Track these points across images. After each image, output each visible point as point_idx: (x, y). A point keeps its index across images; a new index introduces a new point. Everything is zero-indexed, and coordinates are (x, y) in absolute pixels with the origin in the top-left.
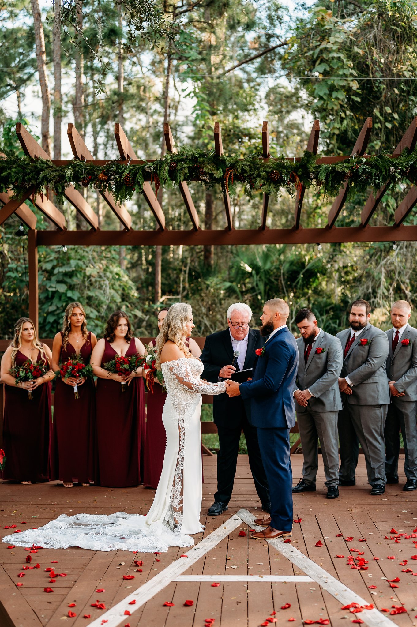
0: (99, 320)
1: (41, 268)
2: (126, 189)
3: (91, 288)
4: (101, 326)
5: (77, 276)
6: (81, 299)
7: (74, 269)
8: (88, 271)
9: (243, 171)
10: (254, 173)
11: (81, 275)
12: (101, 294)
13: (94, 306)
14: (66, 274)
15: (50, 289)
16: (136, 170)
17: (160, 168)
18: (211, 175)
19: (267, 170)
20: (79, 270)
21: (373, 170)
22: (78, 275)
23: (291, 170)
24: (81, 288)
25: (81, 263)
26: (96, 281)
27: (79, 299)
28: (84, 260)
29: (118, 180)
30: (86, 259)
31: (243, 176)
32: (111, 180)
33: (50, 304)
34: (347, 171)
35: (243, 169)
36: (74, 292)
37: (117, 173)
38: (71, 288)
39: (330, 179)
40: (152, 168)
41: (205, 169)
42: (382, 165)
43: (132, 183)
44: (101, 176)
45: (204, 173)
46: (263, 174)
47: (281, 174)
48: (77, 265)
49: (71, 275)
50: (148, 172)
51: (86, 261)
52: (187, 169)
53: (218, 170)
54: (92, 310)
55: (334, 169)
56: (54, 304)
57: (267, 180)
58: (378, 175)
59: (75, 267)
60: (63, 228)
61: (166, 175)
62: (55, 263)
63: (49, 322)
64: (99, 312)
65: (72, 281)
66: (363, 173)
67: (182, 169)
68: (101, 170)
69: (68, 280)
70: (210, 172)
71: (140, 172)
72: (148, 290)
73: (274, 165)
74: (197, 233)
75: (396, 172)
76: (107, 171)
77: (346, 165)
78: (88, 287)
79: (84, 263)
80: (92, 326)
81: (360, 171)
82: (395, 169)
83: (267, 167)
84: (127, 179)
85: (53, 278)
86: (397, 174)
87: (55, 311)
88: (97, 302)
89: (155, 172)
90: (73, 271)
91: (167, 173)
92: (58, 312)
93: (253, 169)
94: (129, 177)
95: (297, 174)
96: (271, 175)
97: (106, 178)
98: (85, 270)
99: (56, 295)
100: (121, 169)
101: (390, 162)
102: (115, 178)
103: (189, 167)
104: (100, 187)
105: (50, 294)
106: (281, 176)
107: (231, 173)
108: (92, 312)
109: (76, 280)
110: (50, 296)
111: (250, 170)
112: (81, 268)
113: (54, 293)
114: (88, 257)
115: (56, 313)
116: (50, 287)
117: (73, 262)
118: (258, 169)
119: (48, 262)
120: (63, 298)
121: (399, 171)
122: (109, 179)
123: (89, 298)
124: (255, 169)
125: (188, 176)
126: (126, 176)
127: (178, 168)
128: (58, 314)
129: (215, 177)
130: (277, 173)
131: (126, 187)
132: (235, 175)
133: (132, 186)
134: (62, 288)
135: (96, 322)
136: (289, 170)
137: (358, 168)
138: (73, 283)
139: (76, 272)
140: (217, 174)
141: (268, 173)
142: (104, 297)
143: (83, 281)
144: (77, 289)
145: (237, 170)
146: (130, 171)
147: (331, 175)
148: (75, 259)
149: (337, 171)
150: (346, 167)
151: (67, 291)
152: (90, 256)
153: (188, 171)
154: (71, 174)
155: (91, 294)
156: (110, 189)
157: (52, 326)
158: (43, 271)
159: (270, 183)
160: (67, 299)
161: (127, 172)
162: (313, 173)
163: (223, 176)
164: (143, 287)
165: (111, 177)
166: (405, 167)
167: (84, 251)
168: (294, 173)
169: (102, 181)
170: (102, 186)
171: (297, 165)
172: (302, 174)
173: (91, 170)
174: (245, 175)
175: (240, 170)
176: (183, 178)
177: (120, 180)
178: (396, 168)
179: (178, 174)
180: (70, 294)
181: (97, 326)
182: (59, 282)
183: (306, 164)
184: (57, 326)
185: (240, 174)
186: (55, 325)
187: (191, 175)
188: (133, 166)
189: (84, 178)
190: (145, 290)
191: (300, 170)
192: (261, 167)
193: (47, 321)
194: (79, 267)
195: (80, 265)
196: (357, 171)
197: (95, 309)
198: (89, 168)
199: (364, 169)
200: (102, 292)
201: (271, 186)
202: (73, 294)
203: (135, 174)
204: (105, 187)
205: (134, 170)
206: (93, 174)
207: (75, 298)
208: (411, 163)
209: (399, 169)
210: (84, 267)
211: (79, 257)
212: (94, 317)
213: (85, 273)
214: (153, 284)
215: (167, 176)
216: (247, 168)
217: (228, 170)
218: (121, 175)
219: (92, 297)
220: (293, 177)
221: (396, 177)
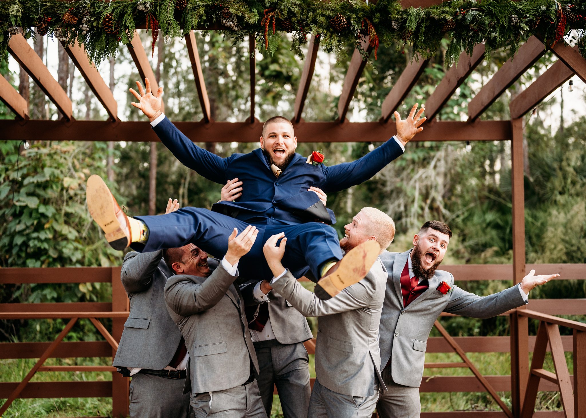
0: (79, 242)
1: (8, 177)
2: (107, 40)
3: (70, 203)
4: (81, 250)
5: (52, 187)
6: (57, 217)
7: (48, 179)
8: (67, 182)
9: (291, 13)
10: (308, 17)
11: (57, 187)
12: (82, 210)
13: (73, 225)
14: (38, 185)
15: (18, 204)
16: (123, 8)
17: (160, 6)
18: (240, 19)
19: (328, 13)
20: (55, 180)
21: (486, 18)
22: (54, 187)
23: (364, 16)
24: (58, 202)
25: (57, 172)
26: (76, 195)
27: (54, 216)
28: (61, 168)
29: (95, 24)
30: (64, 167)
31: (291, 22)
32: (82, 24)
33: (17, 221)
34: (449, 17)
35: (290, 11)
36: (48, 207)
37: (92, 14)
38: (46, 202)
39: (423, 30)
40: (148, 6)
41: (231, 10)
42: (500, 11)
43: (115, 28)
44: (67, 16)
45: (230, 16)
46: (321, 19)
47: (349, 20)
48: (53, 175)
49: (45, 186)
50: (142, 11)
51: (65, 170)
52: (204, 8)
53: (251, 11)
54: (71, 229)
55: (428, 15)
56: (23, 222)
57: (327, 29)
58: (494, 27)
59: (50, 177)
60: (23, 116)
61: (170, 16)
62: (25, 171)
63: (16, 245)
64: (79, 232)
65: (47, 193)
66: (472, 22)
67: (194, 9)
68: (67, 7)
69: (41, 192)
70: (240, 14)
71: (129, 11)
72: (140, 207)
73: (338, 7)
74: (208, 126)
75: (522, 22)
76: (77, 8)
77: (447, 9)
78: (67, 202)
79: (62, 172)
80: (70, 249)
81: (469, 18)
82: (519, 18)
83: (327, 9)
84: (108, 22)
85: (23, 190)
86: (523, 25)
87: (24, 230)
88: (77, 220)
89: (154, 13)
90: (47, 182)
91: (172, 13)
92: (28, 231)
93: (305, 12)
94: (111, 19)
95: (372, 21)
96: (333, 21)
97: (75, 20)
98: (63, 180)
99: (25, 211)
100: (99, 7)
101: (512, 6)
102: (89, 21)
103: (206, 6)
104: (65, 35)
105: (18, 209)
106: (349, 24)
107: (272, 17)
108: (70, 232)
109: (51, 193)
110: (17, 212)
111: (302, 13)
112: (58, 178)
113: (23, 208)
114: (67, 164)
115: (25, 233)
116: (18, 201)
117: (47, 171)
118: (314, 11)
119: (18, 170)
120: (34, 215)
121: (527, 19)
122: (80, 22)
123: (68, 215)
124: (308, 11)
125: (205, 21)
126: (107, 17)
127: (189, 6)
128: (28, 235)
129: (247, 23)
130: (343, 18)
131: (107, 35)
132: (278, 20)
133: (116, 34)
134: (33, 203)
135: (76, 244)
136: (360, 14)
137: (464, 15)
138: (47, 196)
139: (50, 183)
140: (250, 17)
141: (328, 18)
142: (86, 214)
143: (61, 195)
144: (52, 203)
145: (281, 13)
146: (113, 11)
147: (424, 25)
148: (51, 167)
149: (434, 18)
150: (446, 12)
151: (38, 206)
152: (70, 165)
153: (206, 12)
154: (18, 11)
155: (69, 210)
156: (82, 38)
157: (20, 250)
158: (10, 181)
159: (332, 33)
160: (39, 216)
161: (108, 11)
162: (396, 20)
163: (259, 21)
164: (135, 204)
165: (82, 18)
166: (535, 15)
167: (61, 157)
168: (367, 21)
169: (68, 25)
170: (69, 35)
171: (371, 8)
172: (379, 22)
173: (51, 7)
174: (294, 19)
175: (285, 12)
176: (197, 21)
177: (98, 24)
178: (521, 15)
179: (189, 16)
180: (42, 209)
181: (76, 249)
182: (30, 194)
183: (386, 7)
184: (26, 250)
185: (286, 19)
186: (24, 249)
187: (210, 19)
188: (119, 3)
189: (39, 19)
190: (137, 207)
191: (378, 15)
192: (318, 9)
193: (14, 243)
194: (54, 176)
195: (56, 175)
196: (464, 19)
197: (74, 228)
198: (48, 4)
199: (474, 16)
200: (84, 207)
201: (333, 38)
202: (47, 210)
203: (121, 15)
204: (74, 36)
205: (120, 8)
206: (55, 15)
207: (49, 214)
208: (544, 8)
209: (526, 17)
210: (61, 176)
211: (55, 165)
212: (74, 238)
213: (62, 185)
214: (146, 200)
215: (172, 18)
216: (296, 10)
217: (267, 13)
218: (98, 16)
219: (71, 214)
220: (366, 27)
221: (522, 29)
